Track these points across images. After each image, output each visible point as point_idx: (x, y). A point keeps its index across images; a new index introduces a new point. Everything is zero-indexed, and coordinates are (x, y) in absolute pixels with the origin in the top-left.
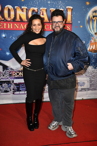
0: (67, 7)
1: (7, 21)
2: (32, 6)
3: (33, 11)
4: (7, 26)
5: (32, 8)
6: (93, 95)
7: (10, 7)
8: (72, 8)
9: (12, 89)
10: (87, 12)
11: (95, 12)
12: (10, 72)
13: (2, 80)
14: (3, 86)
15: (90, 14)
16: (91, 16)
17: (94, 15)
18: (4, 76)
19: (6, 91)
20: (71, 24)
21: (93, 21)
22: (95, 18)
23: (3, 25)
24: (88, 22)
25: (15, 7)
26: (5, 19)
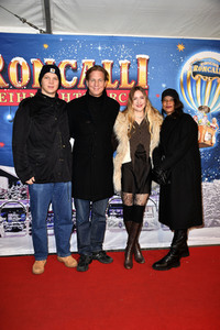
0: (138, 56)
1: (14, 88)
2: (64, 58)
3: (68, 66)
4: (15, 98)
5: (65, 62)
6: (201, 238)
7: (21, 60)
8: (147, 57)
9: (27, 225)
10: (180, 64)
11: (198, 63)
12: (24, 190)
13: (7, 206)
14: (10, 218)
15: (186, 68)
16: (190, 73)
17: (195, 70)
18: (10, 197)
19: (16, 230)
20: (147, 89)
21: (194, 83)
22: (197, 76)
23: (8, 97)
24: (184, 85)
25: (32, 60)
26: (11, 84)
